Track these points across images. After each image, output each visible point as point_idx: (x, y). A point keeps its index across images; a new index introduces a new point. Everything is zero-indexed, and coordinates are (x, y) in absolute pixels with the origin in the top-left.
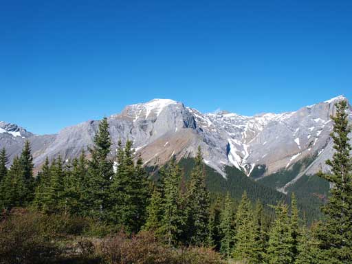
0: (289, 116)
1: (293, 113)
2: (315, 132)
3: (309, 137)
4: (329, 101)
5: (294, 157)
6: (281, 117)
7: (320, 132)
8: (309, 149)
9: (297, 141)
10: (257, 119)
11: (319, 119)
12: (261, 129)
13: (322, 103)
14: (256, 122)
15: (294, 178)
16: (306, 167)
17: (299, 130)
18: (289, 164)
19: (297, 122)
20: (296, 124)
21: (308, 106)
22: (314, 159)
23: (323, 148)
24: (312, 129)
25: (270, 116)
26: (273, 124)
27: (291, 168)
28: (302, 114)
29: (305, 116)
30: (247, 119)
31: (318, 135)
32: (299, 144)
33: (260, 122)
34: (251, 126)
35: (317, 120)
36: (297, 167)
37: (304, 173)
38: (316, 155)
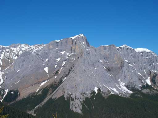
0: (41, 48)
1: (44, 45)
2: (61, 62)
3: (56, 66)
4: (73, 38)
5: (43, 84)
6: (34, 48)
7: (64, 62)
8: (56, 77)
9: (46, 69)
10: (12, 48)
11: (65, 51)
12: (16, 58)
13: (68, 38)
14: (12, 51)
15: (42, 101)
16: (52, 92)
17: (48, 61)
18: (38, 89)
19: (46, 53)
20: (46, 54)
21: (56, 41)
22: (59, 85)
23: (67, 76)
24: (59, 59)
25: (24, 47)
26: (26, 54)
27: (40, 93)
28: (51, 47)
29: (54, 48)
30: (3, 48)
31: (63, 64)
32: (47, 72)
33: (15, 52)
34: (7, 54)
35: (63, 53)
36: (45, 91)
37: (50, 97)
38: (61, 82)
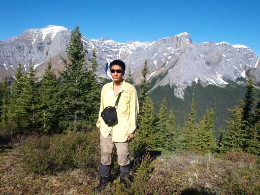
0: (151, 44)
1: (154, 42)
2: (167, 57)
3: (163, 60)
4: (178, 36)
5: (153, 74)
6: (146, 45)
7: (170, 57)
8: (163, 69)
9: (155, 62)
10: (128, 45)
11: (170, 48)
12: (131, 53)
13: (173, 36)
14: (128, 47)
15: (152, 87)
16: (160, 81)
17: (157, 55)
18: (148, 78)
19: (156, 49)
20: (155, 50)
21: (164, 38)
22: (166, 75)
23: (172, 68)
24: (165, 54)
25: (138, 44)
26: (139, 49)
27: (150, 81)
28: (159, 43)
29: (162, 44)
30: (121, 45)
31: (169, 58)
32: (156, 65)
33: (130, 48)
34: (124, 50)
35: (169, 48)
36: (154, 80)
37: (158, 85)
38: (167, 73)
